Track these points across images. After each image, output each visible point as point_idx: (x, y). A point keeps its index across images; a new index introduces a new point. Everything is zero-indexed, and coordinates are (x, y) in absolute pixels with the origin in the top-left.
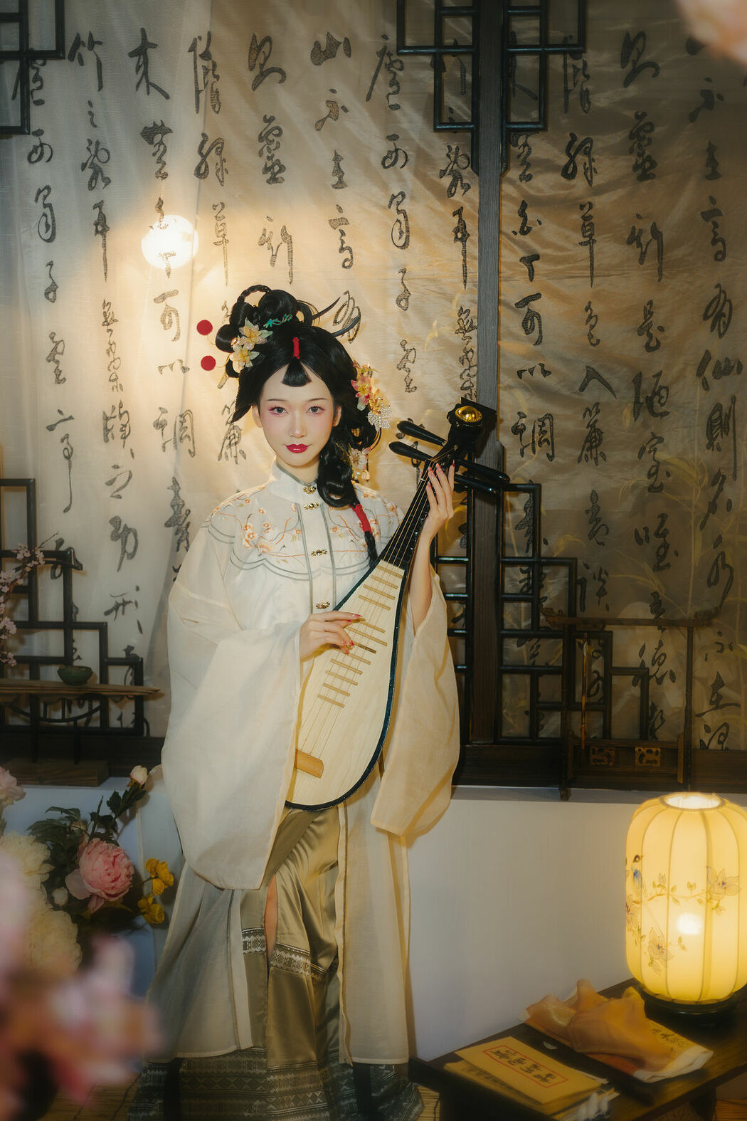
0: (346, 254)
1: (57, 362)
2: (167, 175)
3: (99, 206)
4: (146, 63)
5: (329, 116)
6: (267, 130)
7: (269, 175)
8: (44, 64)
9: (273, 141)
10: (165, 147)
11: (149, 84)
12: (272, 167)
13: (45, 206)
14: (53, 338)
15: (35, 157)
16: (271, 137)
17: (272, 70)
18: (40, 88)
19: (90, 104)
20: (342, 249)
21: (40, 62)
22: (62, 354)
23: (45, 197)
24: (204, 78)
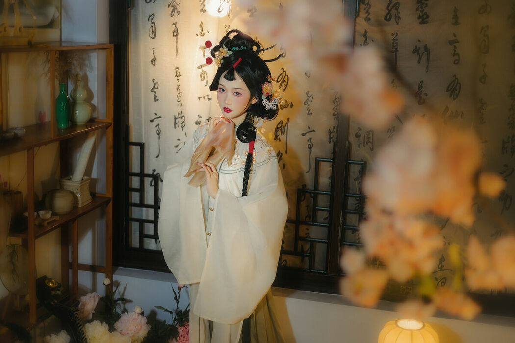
1: (155, 92)
2: (205, 11)
3: (174, 24)
13: (152, 23)
14: (153, 81)
15: (148, 1)
22: (157, 88)
23: (152, 19)
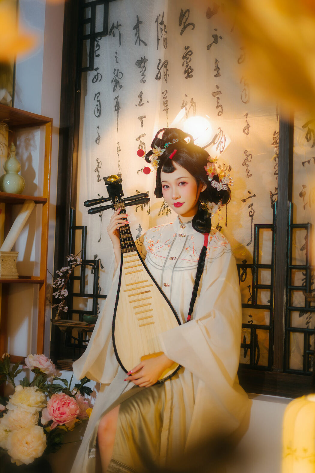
0: (220, 108)
1: (99, 172)
2: (146, 81)
3: (117, 98)
4: (139, 31)
5: (214, 42)
6: (186, 54)
7: (186, 74)
8: (100, 39)
9: (189, 57)
10: (145, 68)
11: (140, 40)
12: (188, 70)
13: (98, 101)
14: (97, 161)
15: (95, 80)
16: (188, 56)
17: (189, 24)
18: (98, 50)
19: (116, 53)
20: (218, 107)
21: (99, 38)
22: (100, 168)
23: (98, 97)
24: (161, 33)
